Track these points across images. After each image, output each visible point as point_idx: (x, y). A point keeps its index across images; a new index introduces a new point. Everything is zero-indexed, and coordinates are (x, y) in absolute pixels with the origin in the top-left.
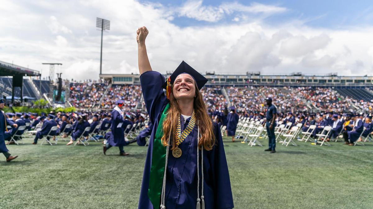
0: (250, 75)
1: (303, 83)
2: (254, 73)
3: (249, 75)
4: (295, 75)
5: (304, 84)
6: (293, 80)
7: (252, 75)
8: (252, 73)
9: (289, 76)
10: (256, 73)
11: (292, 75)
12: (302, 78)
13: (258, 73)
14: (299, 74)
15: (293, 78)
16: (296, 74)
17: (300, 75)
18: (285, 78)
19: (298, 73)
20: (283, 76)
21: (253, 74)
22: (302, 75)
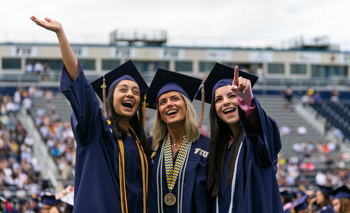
0: (125, 44)
1: (335, 78)
2: (140, 37)
3: (120, 44)
4: (306, 48)
5: (342, 83)
6: (297, 68)
7: (131, 43)
8: (131, 37)
9: (283, 50)
10: (150, 37)
11: (293, 45)
12: (333, 59)
13: (158, 37)
14: (320, 43)
15: (297, 58)
16: (309, 42)
17: (323, 48)
18: (269, 58)
19: (317, 40)
20: (259, 49)
21: (137, 40)
22: (332, 48)
